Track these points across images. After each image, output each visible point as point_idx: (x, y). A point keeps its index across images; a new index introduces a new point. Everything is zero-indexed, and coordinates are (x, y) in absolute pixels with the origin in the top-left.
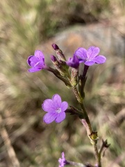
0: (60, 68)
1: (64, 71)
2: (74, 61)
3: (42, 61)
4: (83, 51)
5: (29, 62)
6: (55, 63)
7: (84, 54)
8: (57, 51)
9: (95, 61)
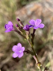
0: (21, 30)
1: (23, 32)
2: (26, 28)
3: (12, 27)
4: (33, 21)
5: (6, 27)
6: (18, 28)
7: (34, 23)
8: (19, 22)
9: (38, 27)
